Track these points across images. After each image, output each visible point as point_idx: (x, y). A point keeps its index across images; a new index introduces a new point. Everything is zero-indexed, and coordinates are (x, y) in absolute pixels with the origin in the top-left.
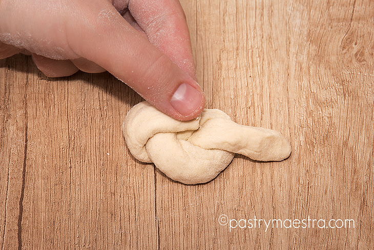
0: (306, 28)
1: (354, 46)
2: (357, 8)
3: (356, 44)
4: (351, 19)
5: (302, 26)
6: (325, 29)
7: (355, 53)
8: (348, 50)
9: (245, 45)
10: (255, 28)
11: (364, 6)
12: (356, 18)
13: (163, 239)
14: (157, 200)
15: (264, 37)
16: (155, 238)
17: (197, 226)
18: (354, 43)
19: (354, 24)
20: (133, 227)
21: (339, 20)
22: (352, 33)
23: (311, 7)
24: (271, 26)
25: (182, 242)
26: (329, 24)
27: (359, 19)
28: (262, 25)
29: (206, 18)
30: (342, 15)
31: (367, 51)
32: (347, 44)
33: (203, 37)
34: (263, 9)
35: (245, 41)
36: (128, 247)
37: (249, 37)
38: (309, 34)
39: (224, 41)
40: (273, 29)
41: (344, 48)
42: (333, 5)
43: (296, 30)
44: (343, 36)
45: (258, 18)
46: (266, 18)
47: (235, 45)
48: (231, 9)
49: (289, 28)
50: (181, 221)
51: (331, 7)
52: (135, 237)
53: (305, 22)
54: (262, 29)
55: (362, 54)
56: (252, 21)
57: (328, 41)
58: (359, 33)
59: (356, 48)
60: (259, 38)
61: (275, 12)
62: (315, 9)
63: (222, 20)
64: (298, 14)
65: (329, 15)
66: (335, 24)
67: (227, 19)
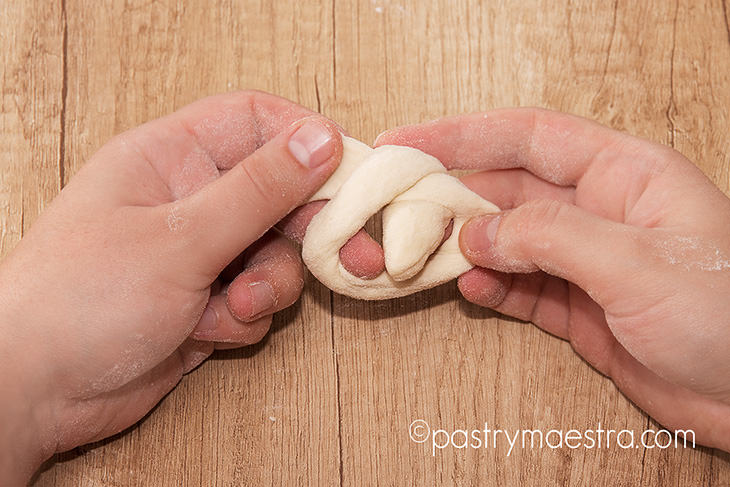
0: (542, 84)
1: (609, 108)
2: (613, 56)
3: (612, 106)
4: (605, 72)
5: (536, 81)
6: (568, 84)
7: (610, 118)
8: (601, 115)
9: (456, 107)
10: (469, 83)
11: (622, 53)
12: (612, 70)
13: (343, 380)
14: (335, 326)
15: (483, 96)
16: (333, 380)
17: (391, 361)
18: (609, 105)
19: (609, 79)
20: (301, 363)
21: (587, 73)
22: (607, 91)
23: (548, 54)
24: (492, 80)
25: (371, 385)
26: (575, 78)
27: (616, 71)
28: (479, 78)
29: (399, 69)
30: (592, 65)
31: (627, 116)
32: (599, 106)
33: (397, 96)
34: (480, 57)
35: (455, 102)
36: (295, 392)
37: (461, 95)
38: (546, 93)
39: (425, 101)
40: (495, 83)
41: (595, 112)
42: (579, 52)
43: (528, 86)
44: (593, 95)
45: (474, 69)
46: (484, 69)
47: (441, 108)
48: (435, 56)
49: (518, 83)
50: (370, 356)
51: (576, 55)
52: (304, 378)
53: (541, 75)
54: (479, 84)
55: (621, 121)
56: (465, 73)
57: (573, 103)
58: (616, 91)
59: (612, 112)
60: (475, 98)
61: (498, 60)
62: (554, 57)
63: (422, 73)
64: (530, 64)
65: (574, 65)
66: (581, 78)
67: (429, 71)
